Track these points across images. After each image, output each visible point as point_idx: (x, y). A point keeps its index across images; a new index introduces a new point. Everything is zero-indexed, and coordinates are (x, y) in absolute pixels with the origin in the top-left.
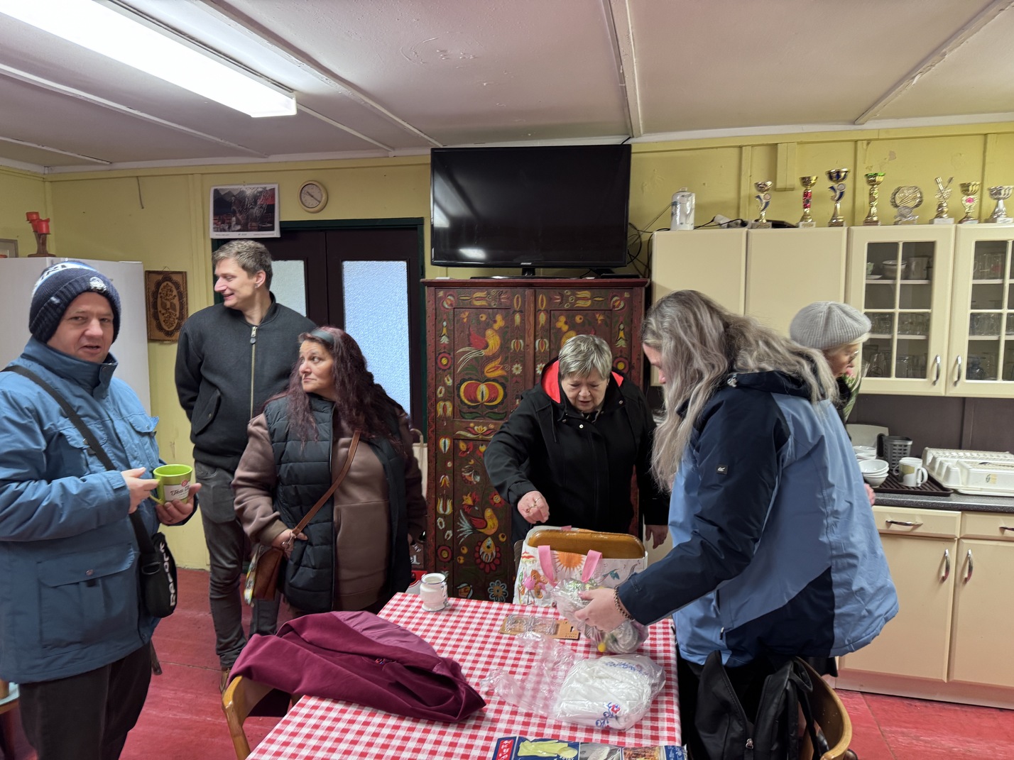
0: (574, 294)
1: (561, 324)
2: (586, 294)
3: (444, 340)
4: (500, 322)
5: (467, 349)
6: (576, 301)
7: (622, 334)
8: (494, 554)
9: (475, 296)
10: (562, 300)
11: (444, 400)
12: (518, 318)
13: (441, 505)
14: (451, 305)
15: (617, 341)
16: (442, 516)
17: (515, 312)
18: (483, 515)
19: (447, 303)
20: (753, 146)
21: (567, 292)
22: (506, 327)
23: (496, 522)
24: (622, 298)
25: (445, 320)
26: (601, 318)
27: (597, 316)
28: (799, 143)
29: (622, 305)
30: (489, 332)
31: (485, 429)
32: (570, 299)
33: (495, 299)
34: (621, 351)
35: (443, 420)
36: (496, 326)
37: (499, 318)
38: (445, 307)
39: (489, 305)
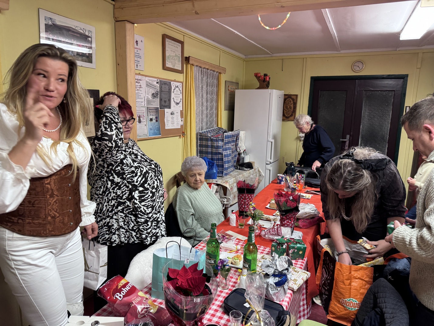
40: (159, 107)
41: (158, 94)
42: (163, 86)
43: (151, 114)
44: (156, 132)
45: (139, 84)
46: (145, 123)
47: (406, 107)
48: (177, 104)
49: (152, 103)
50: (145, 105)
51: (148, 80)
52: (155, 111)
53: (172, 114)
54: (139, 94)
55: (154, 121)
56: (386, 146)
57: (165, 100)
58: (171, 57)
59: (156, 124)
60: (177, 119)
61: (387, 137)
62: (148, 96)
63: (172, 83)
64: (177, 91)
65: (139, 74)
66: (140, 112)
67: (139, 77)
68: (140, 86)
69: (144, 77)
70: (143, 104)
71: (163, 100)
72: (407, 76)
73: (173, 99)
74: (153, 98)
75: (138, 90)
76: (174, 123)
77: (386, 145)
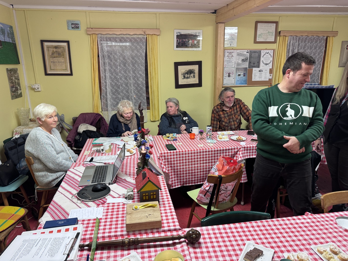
40: (248, 67)
41: (247, 59)
42: (253, 54)
43: (240, 72)
44: (244, 82)
45: (232, 55)
46: (234, 77)
48: (266, 64)
49: (241, 65)
50: (235, 66)
51: (239, 52)
52: (244, 70)
53: (259, 71)
54: (231, 61)
55: (242, 76)
57: (254, 62)
58: (263, 35)
59: (243, 78)
60: (266, 74)
62: (238, 61)
63: (262, 51)
64: (267, 56)
65: (233, 49)
66: (231, 71)
67: (232, 51)
68: (232, 56)
69: (236, 50)
70: (234, 66)
71: (252, 62)
73: (263, 61)
74: (243, 62)
75: (230, 58)
76: (262, 77)
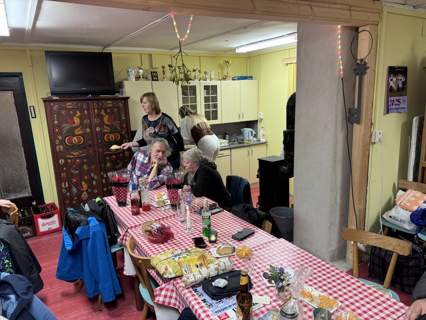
0: (106, 102)
1: (103, 113)
2: (110, 102)
3: (56, 122)
4: (78, 114)
5: (66, 125)
6: (107, 104)
7: (123, 115)
8: (87, 196)
9: (67, 104)
10: (102, 104)
11: (59, 145)
12: (86, 112)
13: (63, 184)
14: (57, 108)
15: (122, 117)
16: (64, 188)
17: (84, 110)
18: (81, 184)
19: (55, 108)
20: (144, 54)
21: (104, 102)
22: (81, 115)
23: (86, 185)
24: (122, 103)
25: (55, 114)
26: (116, 110)
27: (114, 109)
28: (157, 54)
29: (122, 106)
30: (75, 118)
31: (78, 153)
32: (105, 104)
33: (75, 105)
34: (124, 121)
35: (60, 153)
36: (77, 115)
37: (78, 112)
38: (55, 109)
39: (74, 107)
47: (30, 107)
56: (21, 151)
61: (19, 141)
72: (21, 74)
77: (21, 149)
